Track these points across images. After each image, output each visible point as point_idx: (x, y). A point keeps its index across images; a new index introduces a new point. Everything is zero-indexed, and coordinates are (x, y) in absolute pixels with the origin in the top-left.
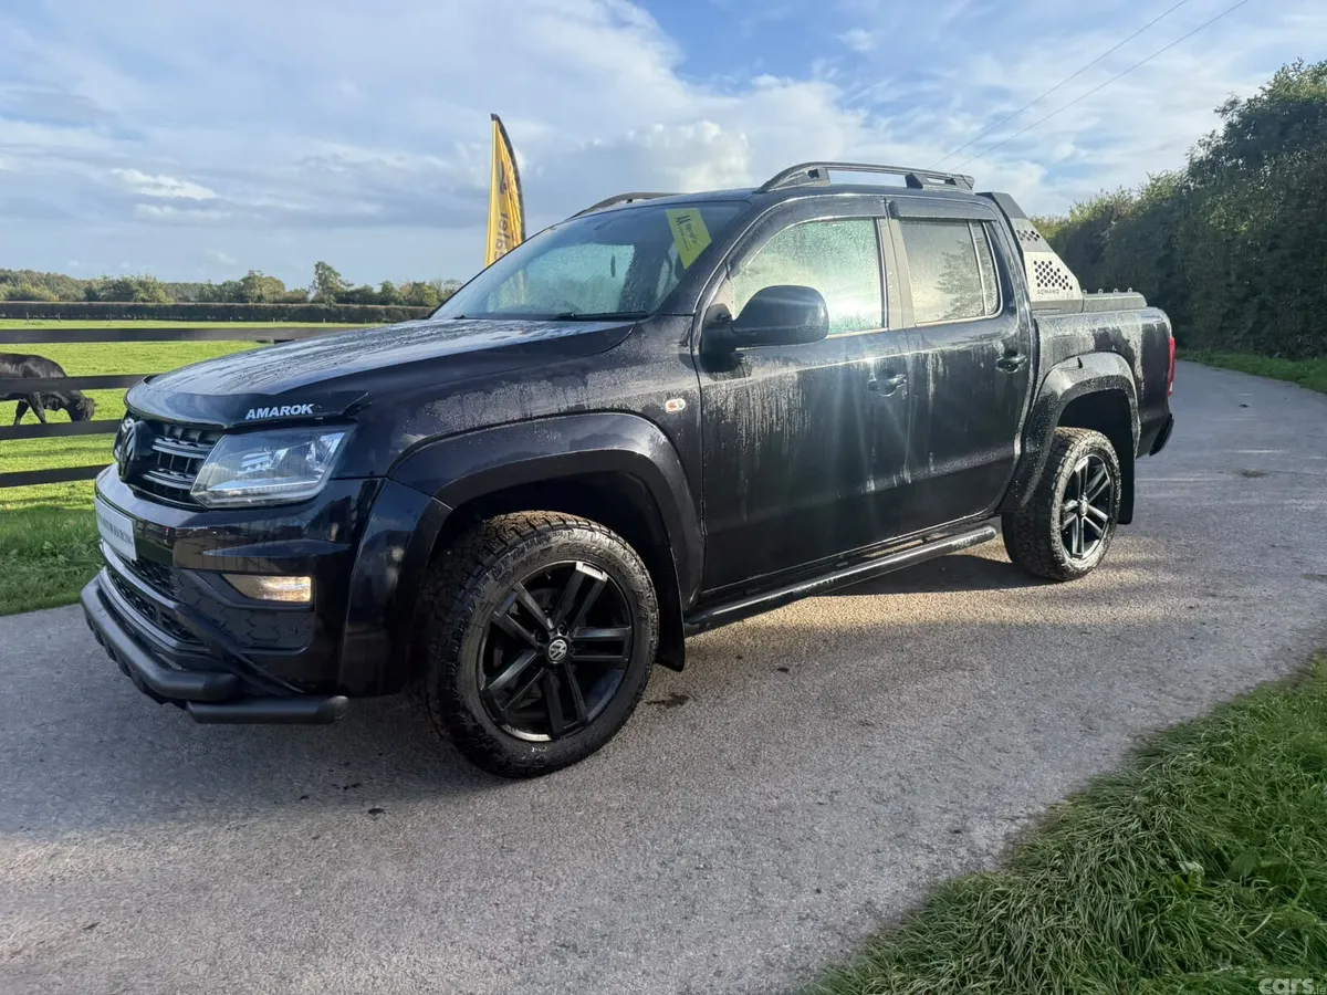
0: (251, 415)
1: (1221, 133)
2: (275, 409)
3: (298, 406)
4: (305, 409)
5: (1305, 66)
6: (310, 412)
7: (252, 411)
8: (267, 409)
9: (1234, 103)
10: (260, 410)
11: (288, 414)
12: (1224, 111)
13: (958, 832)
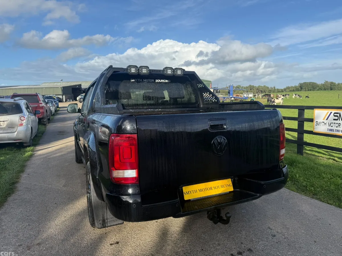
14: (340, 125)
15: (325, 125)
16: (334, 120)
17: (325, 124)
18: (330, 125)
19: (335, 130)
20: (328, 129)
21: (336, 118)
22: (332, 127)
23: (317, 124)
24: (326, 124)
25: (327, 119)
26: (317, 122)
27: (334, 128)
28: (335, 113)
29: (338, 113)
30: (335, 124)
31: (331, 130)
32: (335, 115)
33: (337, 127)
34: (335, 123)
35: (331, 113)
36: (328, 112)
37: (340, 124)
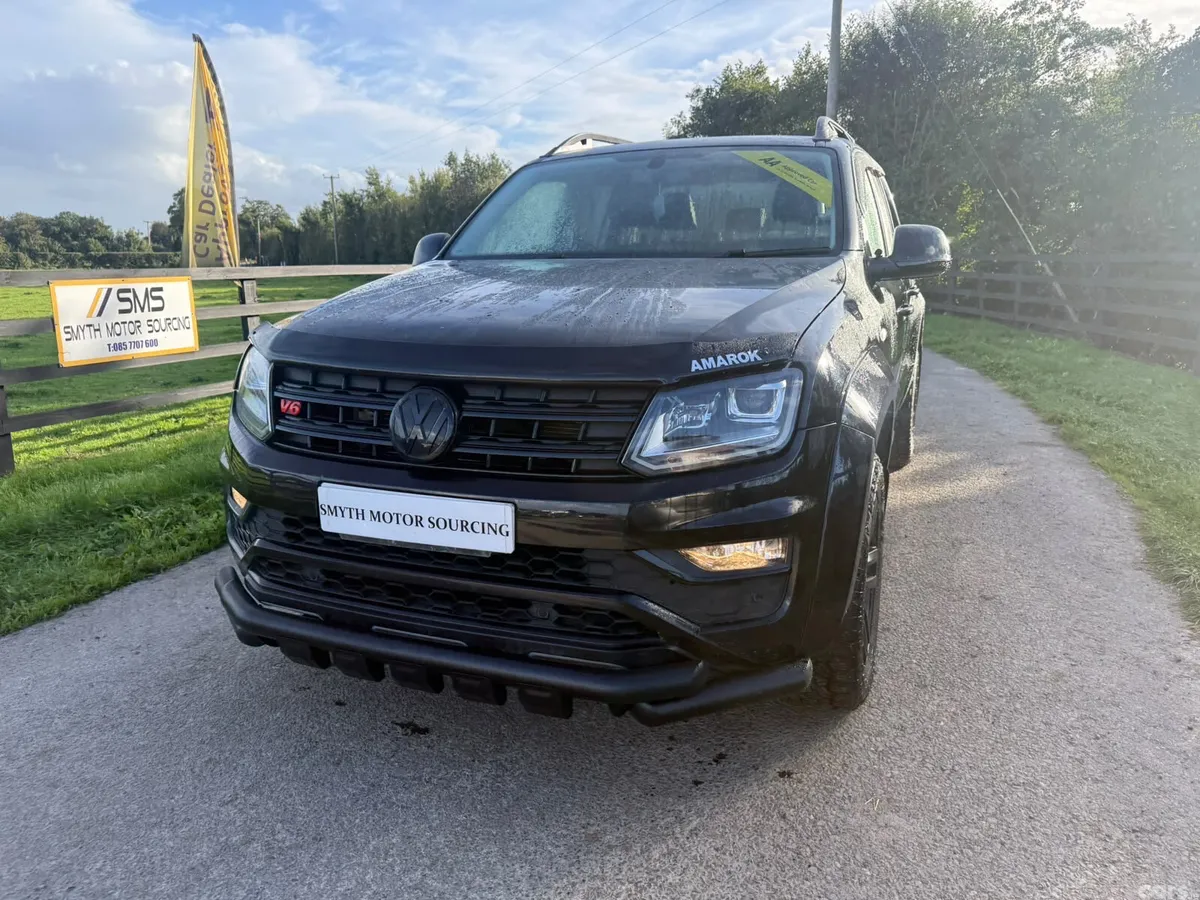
0: (695, 366)
1: (688, 115)
2: (720, 358)
3: (743, 353)
4: (752, 356)
5: (743, 67)
6: (759, 359)
7: (694, 362)
8: (711, 359)
9: (698, 91)
10: (703, 361)
11: (737, 362)
12: (692, 97)
13: (1179, 661)
14: (139, 326)
15: (98, 333)
16: (122, 312)
17: (95, 330)
18: (111, 331)
19: (129, 345)
20: (109, 345)
21: (127, 306)
22: (118, 335)
23: (69, 336)
24: (98, 330)
25: (100, 314)
26: (70, 330)
27: (126, 338)
28: (120, 291)
29: (128, 291)
30: (126, 325)
31: (119, 347)
32: (122, 295)
33: (132, 334)
34: (124, 323)
35: (110, 290)
36: (100, 290)
37: (138, 324)
